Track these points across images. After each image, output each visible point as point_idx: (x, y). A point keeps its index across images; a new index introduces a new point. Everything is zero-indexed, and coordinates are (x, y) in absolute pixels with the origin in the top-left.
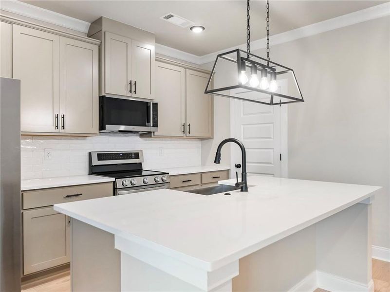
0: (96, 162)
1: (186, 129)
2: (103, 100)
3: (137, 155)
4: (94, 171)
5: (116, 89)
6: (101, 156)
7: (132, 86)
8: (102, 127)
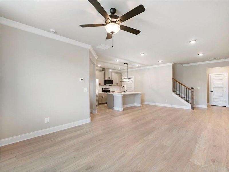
0: (103, 90)
1: (117, 84)
2: (105, 80)
3: (109, 89)
4: (103, 91)
5: (107, 79)
6: (104, 89)
7: (109, 78)
8: (105, 84)
